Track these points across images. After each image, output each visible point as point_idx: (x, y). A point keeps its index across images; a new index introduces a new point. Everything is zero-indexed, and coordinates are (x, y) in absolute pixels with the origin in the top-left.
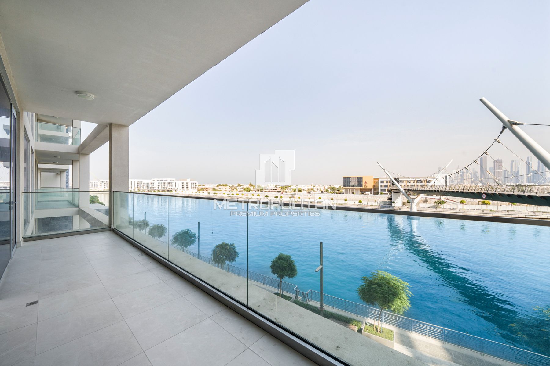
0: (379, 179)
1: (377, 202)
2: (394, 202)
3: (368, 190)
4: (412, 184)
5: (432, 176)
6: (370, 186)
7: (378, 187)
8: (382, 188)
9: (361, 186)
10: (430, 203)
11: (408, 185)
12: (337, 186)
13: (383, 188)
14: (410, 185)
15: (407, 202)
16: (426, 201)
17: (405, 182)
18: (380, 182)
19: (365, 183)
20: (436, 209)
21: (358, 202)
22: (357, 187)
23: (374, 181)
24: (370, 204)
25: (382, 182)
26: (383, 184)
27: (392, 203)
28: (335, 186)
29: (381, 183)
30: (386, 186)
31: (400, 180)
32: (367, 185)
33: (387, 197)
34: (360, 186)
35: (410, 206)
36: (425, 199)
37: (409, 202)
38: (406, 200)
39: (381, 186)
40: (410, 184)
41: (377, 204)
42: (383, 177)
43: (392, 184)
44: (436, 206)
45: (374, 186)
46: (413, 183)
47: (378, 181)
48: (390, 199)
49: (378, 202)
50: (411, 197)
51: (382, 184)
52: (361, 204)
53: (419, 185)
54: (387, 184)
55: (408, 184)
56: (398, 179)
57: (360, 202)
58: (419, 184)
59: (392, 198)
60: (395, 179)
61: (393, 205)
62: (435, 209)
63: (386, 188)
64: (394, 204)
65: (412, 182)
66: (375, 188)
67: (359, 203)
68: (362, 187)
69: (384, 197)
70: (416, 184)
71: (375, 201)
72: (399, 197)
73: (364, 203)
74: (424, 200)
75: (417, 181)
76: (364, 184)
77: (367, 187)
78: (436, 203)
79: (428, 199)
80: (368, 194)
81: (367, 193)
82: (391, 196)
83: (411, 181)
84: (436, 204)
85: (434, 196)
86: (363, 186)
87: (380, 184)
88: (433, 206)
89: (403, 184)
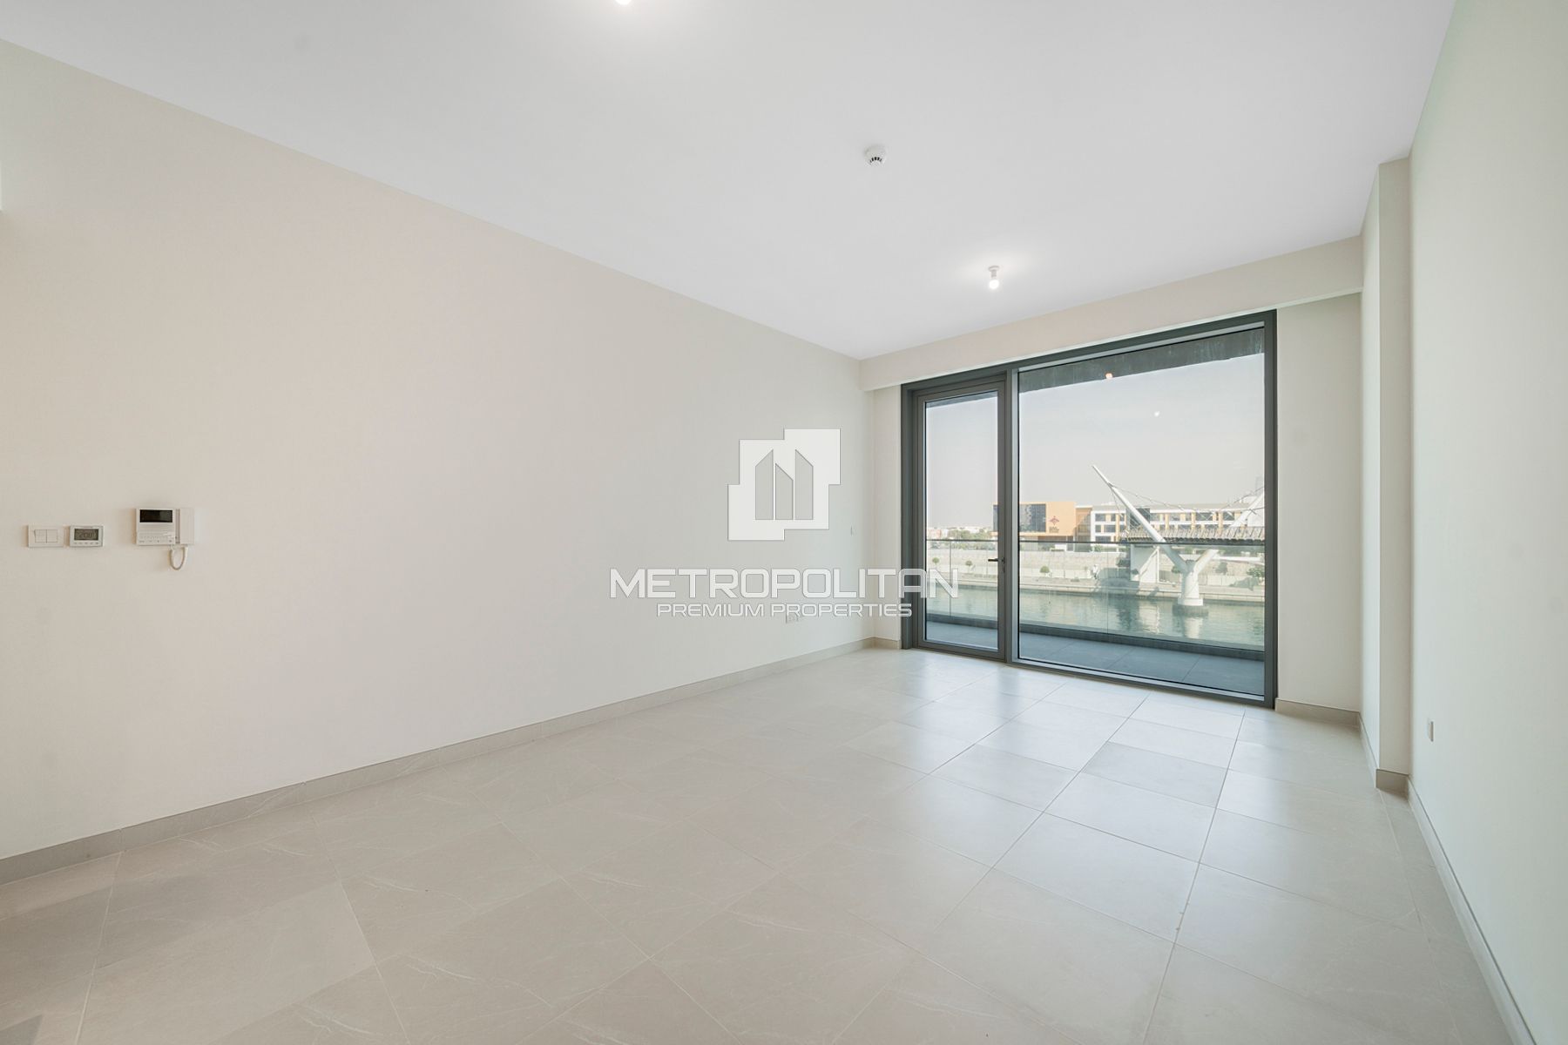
0: (1091, 509)
1: (1089, 572)
2: (1136, 572)
3: (1061, 540)
4: (1183, 522)
5: (1240, 501)
6: (1067, 529)
7: (1089, 532)
8: (1099, 534)
9: (1042, 527)
10: (1233, 575)
11: (1172, 527)
12: (973, 530)
13: (1103, 534)
14: (1176, 527)
15: (1173, 571)
16: (1223, 569)
17: (1164, 519)
18: (1093, 517)
19: (1054, 520)
20: (1252, 590)
21: (1039, 570)
22: (1031, 531)
23: (1078, 517)
24: (1071, 575)
25: (1099, 517)
26: (1102, 524)
27: (1132, 575)
28: (967, 529)
29: (1097, 520)
30: (1112, 529)
31: (1151, 512)
32: (1057, 525)
33: (1117, 559)
34: (1039, 531)
35: (1181, 581)
36: (1219, 562)
37: (1176, 572)
38: (1169, 565)
39: (1098, 529)
40: (1176, 524)
41: (1089, 577)
42: (1103, 505)
43: (1132, 523)
44: (1251, 583)
45: (1078, 530)
46: (1187, 520)
47: (1089, 515)
48: (1126, 563)
49: (1092, 571)
50: (1185, 557)
51: (1099, 523)
52: (1047, 575)
53: (1203, 526)
54: (1113, 523)
55: (1172, 523)
56: (1148, 510)
57: (1044, 570)
58: (1203, 523)
59: (1130, 561)
60: (1141, 511)
61: (1135, 578)
62: (1247, 590)
63: (1112, 535)
64: (1137, 576)
65: (1183, 517)
66: (1080, 534)
67: (1042, 575)
68: (1045, 531)
69: (1109, 558)
70: (1193, 523)
71: (1086, 569)
72: (1150, 559)
73: (1056, 573)
74: (1217, 567)
75: (1198, 516)
76: (1049, 525)
77: (1057, 531)
78: (1251, 573)
79: (1229, 563)
80: (1063, 550)
81: (1058, 546)
82: (1129, 556)
83: (1179, 514)
84: (1251, 577)
85: (1244, 556)
86: (1047, 529)
87: (1094, 523)
88: (1243, 582)
89: (1157, 524)
